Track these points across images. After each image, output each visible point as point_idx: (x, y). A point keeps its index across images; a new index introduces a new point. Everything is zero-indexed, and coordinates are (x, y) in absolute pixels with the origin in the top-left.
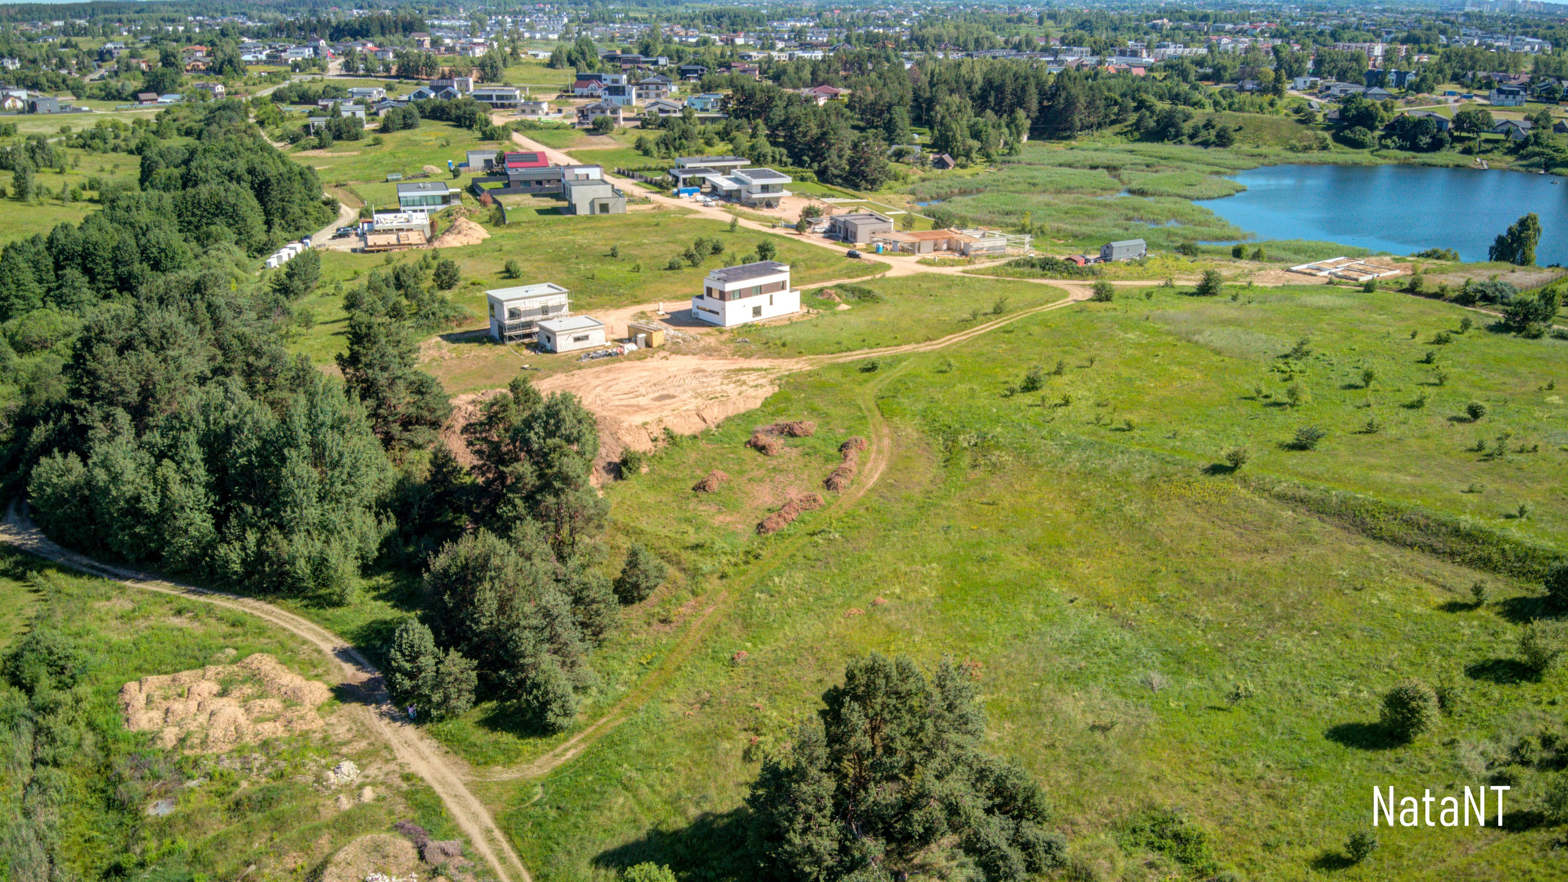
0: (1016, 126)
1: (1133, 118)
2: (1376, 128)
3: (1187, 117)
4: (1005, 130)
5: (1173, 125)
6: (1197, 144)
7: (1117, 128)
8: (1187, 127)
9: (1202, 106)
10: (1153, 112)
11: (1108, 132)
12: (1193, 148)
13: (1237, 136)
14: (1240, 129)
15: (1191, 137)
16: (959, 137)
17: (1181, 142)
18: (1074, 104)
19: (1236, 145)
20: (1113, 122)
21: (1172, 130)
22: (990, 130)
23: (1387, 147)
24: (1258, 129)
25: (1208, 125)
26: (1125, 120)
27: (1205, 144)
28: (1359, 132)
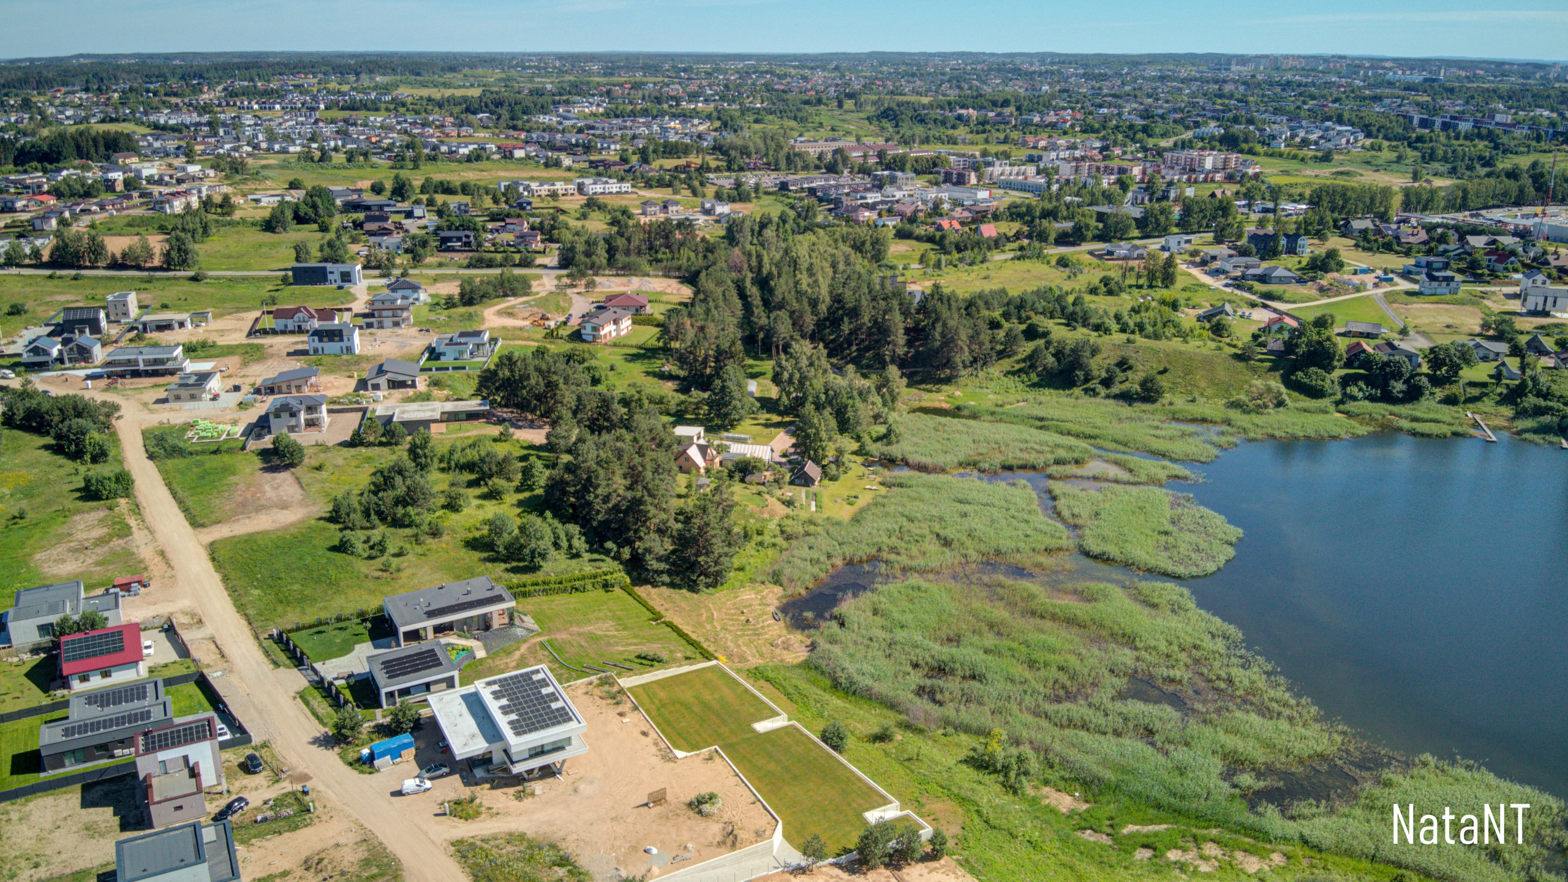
0: (891, 392)
1: (1026, 348)
2: (1334, 368)
3: (1095, 351)
4: (878, 400)
5: (1081, 367)
6: (1116, 397)
7: (1006, 364)
8: (1098, 365)
9: (1107, 331)
10: (1048, 343)
11: (996, 370)
12: (1112, 405)
13: (1163, 382)
14: (1165, 371)
15: (1107, 383)
16: (823, 435)
17: (1094, 393)
18: (953, 340)
19: (1168, 396)
20: (1002, 355)
21: (1080, 374)
22: (858, 403)
23: (1354, 398)
24: (1188, 372)
25: (1124, 365)
26: (1015, 353)
27: (1126, 397)
28: (1314, 375)
